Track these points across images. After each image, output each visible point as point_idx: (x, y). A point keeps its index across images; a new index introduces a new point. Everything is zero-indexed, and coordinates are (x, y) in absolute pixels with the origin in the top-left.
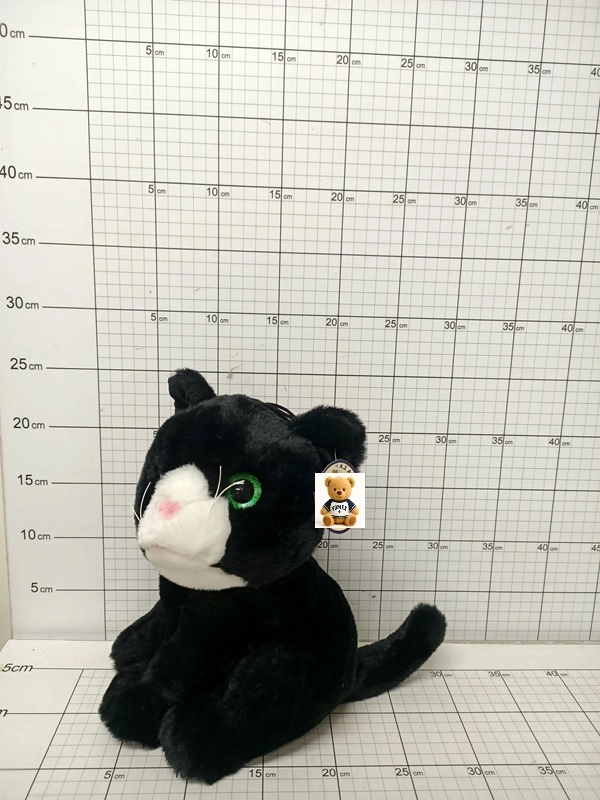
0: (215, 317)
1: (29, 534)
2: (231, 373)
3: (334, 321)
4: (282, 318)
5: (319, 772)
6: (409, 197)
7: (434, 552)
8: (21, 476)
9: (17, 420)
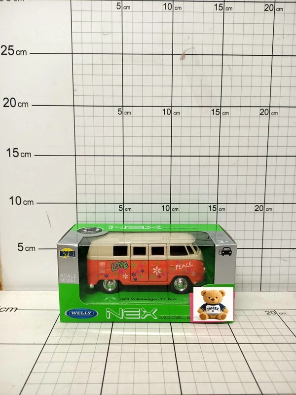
0: (171, 5)
1: (16, 200)
2: (184, 55)
3: (271, 7)
4: (227, 5)
8: (9, 150)
9: (6, 100)
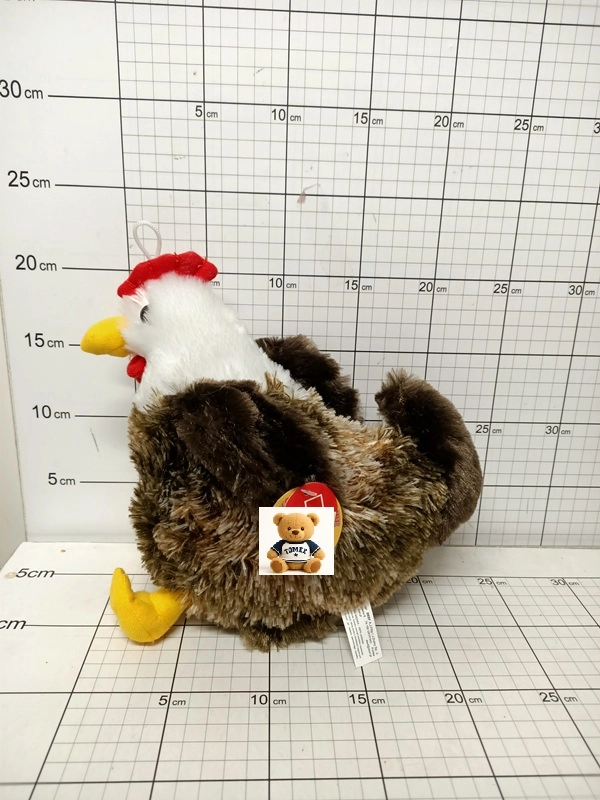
0: (283, 113)
1: (43, 411)
2: (304, 195)
3: (445, 120)
4: (375, 115)
5: (441, 698)
7: (552, 439)
8: (28, 335)
9: (20, 259)
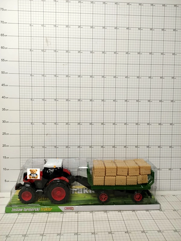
0: (44, 123)
1: (5, 169)
2: (47, 134)
4: (57, 123)
6: (81, 100)
8: (4, 157)
9: (3, 145)
